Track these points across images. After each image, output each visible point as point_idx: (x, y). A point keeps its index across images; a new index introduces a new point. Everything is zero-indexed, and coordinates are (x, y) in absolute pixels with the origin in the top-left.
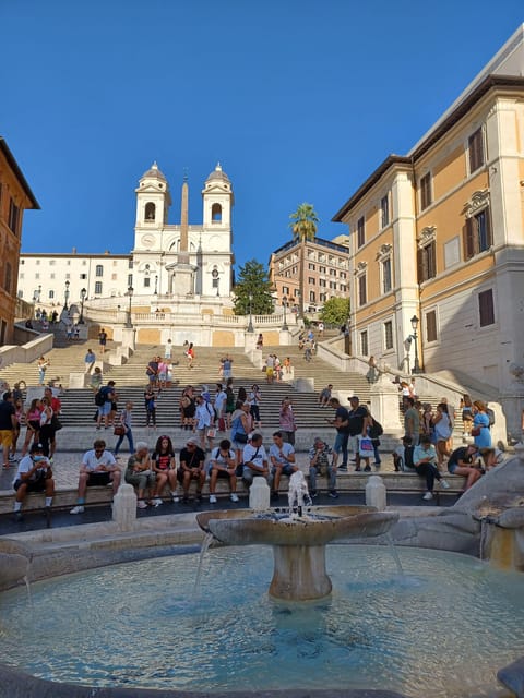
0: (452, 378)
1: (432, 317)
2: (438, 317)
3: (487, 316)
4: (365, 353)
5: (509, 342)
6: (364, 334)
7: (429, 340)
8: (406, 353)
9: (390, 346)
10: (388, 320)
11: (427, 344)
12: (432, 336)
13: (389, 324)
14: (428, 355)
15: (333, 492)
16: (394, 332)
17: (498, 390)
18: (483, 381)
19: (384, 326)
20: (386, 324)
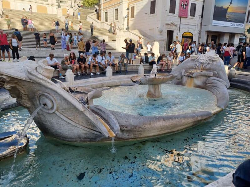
0: (139, 32)
1: (133, 8)
2: (135, 9)
3: (153, 11)
4: (107, 21)
5: (159, 21)
6: (106, 13)
7: (131, 18)
8: (123, 22)
9: (117, 19)
10: (116, 8)
11: (130, 19)
12: (133, 16)
13: (117, 10)
14: (131, 23)
15: (127, 71)
16: (119, 13)
17: (153, 37)
18: (149, 34)
19: (115, 11)
20: (116, 10)
